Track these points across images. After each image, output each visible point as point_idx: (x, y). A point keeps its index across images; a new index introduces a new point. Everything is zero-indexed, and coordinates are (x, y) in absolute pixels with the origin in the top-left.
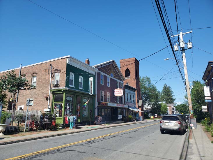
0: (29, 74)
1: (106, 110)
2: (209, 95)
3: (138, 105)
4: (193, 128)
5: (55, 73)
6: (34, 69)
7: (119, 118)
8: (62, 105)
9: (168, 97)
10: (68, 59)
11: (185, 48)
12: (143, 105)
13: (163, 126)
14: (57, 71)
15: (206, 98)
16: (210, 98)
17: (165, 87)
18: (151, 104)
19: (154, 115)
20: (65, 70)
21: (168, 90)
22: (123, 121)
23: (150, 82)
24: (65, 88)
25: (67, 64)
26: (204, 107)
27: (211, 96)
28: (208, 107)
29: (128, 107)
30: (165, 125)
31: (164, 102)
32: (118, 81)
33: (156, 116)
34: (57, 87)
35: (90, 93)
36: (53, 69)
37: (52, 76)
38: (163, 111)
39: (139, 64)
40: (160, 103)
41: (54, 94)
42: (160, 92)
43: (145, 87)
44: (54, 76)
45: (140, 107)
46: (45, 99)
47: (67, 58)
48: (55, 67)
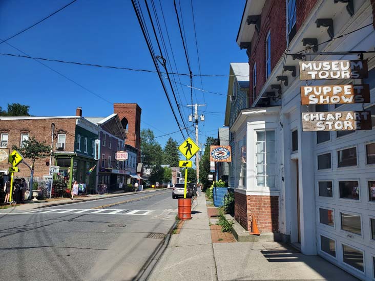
0: (16, 130)
1: (106, 177)
2: (214, 166)
3: (137, 170)
4: (198, 195)
5: (59, 133)
6: (24, 125)
7: (120, 187)
8: (69, 171)
9: (173, 158)
10: (77, 120)
11: (199, 121)
12: (142, 170)
13: (175, 193)
14: (61, 131)
15: (211, 169)
16: (214, 169)
17: (169, 142)
18: (151, 168)
19: (155, 184)
20: (74, 132)
21: (173, 147)
22: (123, 191)
23: (152, 137)
24: (73, 153)
25: (76, 125)
26: (211, 176)
27: (215, 167)
28: (213, 176)
29: (129, 174)
30: (177, 191)
31: (168, 166)
32: (119, 140)
33: (157, 184)
34: (63, 150)
35: (95, 158)
36: (55, 129)
37: (55, 137)
38: (165, 179)
39: (141, 113)
40: (163, 166)
41: (57, 159)
42: (162, 149)
43: (145, 145)
44: (57, 137)
45: (139, 173)
46: (45, 163)
47: (77, 118)
48: (58, 126)
